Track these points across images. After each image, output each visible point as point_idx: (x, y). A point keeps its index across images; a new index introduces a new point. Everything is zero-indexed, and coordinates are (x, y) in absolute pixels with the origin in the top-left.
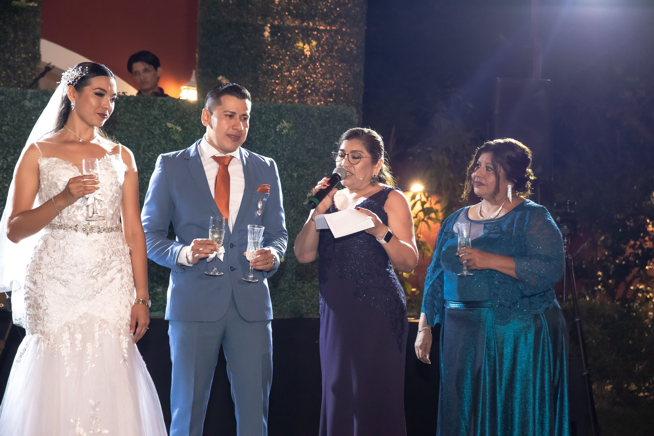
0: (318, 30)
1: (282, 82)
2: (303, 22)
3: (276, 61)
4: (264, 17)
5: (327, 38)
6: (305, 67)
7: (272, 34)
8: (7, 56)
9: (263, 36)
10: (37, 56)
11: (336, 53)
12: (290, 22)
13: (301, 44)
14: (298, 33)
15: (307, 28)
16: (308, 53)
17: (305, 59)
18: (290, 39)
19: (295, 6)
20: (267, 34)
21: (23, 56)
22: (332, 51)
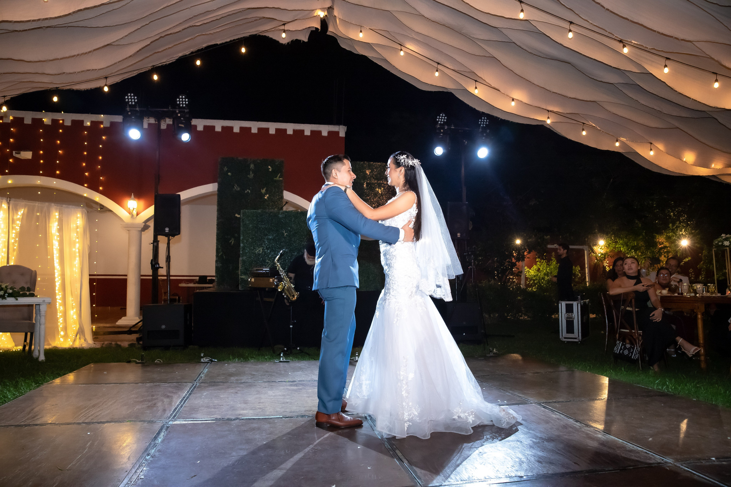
0: (384, 184)
1: (371, 203)
2: (378, 181)
3: (368, 195)
4: (364, 180)
5: (387, 187)
6: (379, 198)
7: (367, 186)
8: (272, 197)
9: (364, 187)
10: (282, 197)
11: (391, 192)
12: (373, 181)
13: (378, 189)
14: (377, 185)
15: (380, 183)
16: (380, 192)
17: (379, 195)
18: (373, 188)
19: (375, 175)
20: (365, 186)
21: (278, 197)
22: (389, 192)
